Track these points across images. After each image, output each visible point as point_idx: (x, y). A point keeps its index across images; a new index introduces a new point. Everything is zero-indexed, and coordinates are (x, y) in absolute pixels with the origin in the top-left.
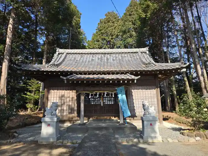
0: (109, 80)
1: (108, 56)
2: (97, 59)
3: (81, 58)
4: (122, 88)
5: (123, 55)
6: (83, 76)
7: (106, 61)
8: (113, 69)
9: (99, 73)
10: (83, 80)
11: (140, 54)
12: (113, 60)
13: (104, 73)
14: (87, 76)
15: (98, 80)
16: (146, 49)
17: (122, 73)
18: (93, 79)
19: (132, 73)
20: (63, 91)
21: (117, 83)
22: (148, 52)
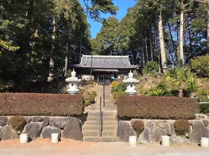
0: (108, 72)
1: (108, 59)
2: (103, 61)
3: (95, 61)
4: (113, 75)
5: (116, 59)
6: (99, 70)
7: (107, 62)
8: (110, 67)
9: (105, 69)
10: (99, 71)
11: (124, 59)
12: (111, 62)
13: (106, 69)
14: (100, 70)
15: (104, 72)
16: (127, 56)
17: (114, 69)
18: (103, 71)
19: (117, 69)
20: (88, 76)
21: (111, 73)
22: (128, 58)
